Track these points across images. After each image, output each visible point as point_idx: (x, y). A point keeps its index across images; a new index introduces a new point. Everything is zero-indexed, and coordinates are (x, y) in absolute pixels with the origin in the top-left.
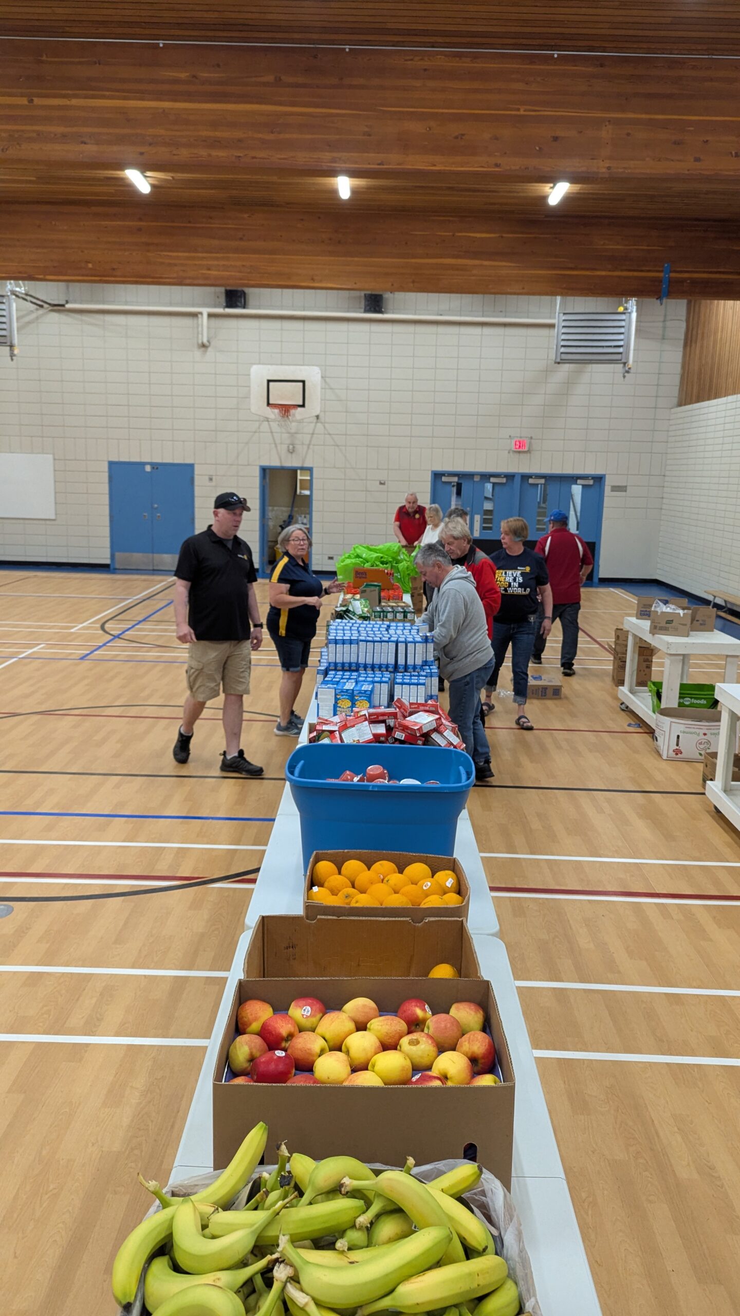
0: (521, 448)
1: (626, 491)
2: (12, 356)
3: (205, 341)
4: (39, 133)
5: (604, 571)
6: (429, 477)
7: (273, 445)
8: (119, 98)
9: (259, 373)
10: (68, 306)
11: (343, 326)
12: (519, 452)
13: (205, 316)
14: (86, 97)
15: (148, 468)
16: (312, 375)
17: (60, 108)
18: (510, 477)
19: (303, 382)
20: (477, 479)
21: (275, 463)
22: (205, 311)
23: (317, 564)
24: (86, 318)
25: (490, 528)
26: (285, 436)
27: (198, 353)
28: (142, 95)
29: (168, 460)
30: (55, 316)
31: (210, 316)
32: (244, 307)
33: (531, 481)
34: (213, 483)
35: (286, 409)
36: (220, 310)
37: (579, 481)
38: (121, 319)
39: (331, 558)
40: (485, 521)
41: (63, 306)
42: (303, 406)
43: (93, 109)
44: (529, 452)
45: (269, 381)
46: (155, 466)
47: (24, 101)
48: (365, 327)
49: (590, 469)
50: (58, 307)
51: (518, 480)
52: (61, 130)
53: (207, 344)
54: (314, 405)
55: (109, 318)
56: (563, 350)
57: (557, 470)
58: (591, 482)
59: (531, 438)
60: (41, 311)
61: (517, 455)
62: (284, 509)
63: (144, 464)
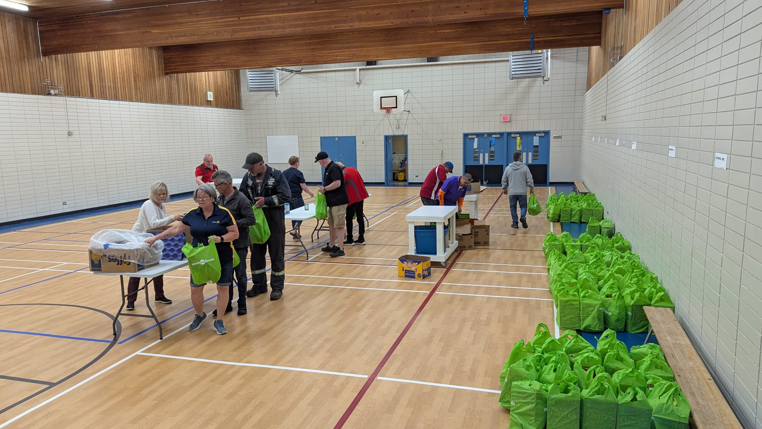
0: (506, 120)
1: (561, 138)
2: (277, 95)
3: (358, 81)
4: (242, 29)
5: (552, 178)
6: (462, 136)
7: (390, 126)
8: (265, 14)
9: (377, 94)
10: (302, 71)
11: (419, 69)
12: (506, 122)
13: (358, 70)
14: (256, 15)
15: (337, 139)
16: (400, 93)
17: (248, 20)
18: (501, 134)
19: (396, 97)
20: (486, 136)
21: (391, 134)
22: (358, 68)
23: (411, 179)
24: (310, 75)
25: (493, 160)
26: (395, 121)
27: (356, 87)
28: (273, 12)
29: (345, 135)
30: (298, 75)
31: (360, 70)
32: (375, 65)
33: (512, 135)
34: (364, 145)
35: (388, 110)
36: (364, 67)
37: (537, 135)
38: (324, 75)
39: (417, 176)
40: (490, 156)
41: (300, 71)
42: (396, 107)
43: (258, 19)
44: (510, 121)
45: (381, 98)
46: (340, 138)
47: (237, 19)
48: (430, 68)
49: (542, 128)
50: (298, 72)
51: (505, 135)
52: (249, 27)
53: (360, 82)
54: (401, 107)
55: (319, 74)
56: (513, 73)
57: (525, 130)
58: (543, 135)
59: (511, 115)
60: (292, 74)
61: (504, 123)
62: (403, 155)
63: (335, 137)
